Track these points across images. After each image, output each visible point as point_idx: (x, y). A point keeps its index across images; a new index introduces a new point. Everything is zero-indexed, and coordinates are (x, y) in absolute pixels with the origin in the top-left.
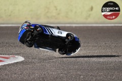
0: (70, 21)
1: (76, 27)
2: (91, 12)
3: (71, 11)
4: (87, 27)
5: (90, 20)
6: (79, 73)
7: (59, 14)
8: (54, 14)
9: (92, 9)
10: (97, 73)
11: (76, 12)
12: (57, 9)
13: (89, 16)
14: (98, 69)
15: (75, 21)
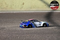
0: (13, 10)
1: (16, 13)
2: (23, 6)
3: (13, 5)
4: (21, 13)
5: (23, 9)
6: (17, 35)
7: (7, 7)
8: (5, 7)
9: (23, 4)
10: (26, 35)
11: (16, 6)
12: (6, 4)
13: (22, 7)
14: (26, 33)
15: (15, 10)
